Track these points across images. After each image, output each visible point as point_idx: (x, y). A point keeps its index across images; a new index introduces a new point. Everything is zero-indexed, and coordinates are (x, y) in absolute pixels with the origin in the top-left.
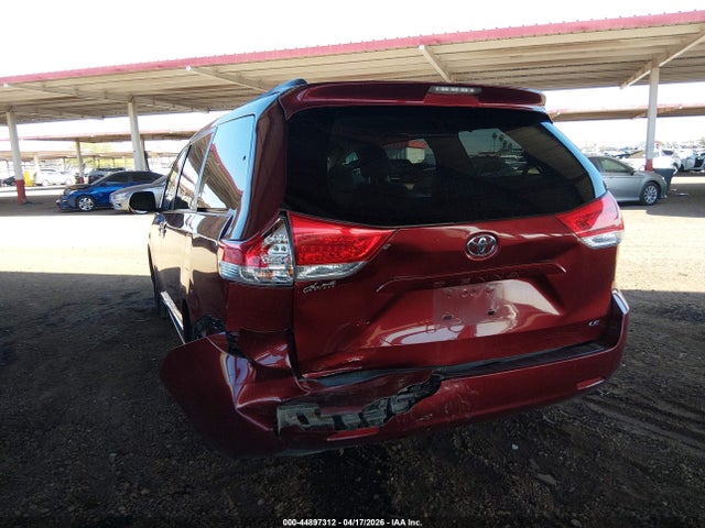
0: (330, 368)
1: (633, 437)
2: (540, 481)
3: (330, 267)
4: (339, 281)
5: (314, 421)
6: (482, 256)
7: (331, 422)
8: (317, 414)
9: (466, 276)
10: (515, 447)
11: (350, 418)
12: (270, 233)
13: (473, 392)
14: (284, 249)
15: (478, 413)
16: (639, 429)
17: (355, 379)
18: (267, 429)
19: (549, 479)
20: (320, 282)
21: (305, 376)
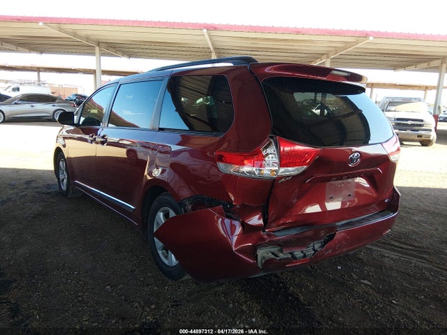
1: (392, 259)
2: (363, 283)
4: (294, 177)
5: (281, 256)
7: (290, 256)
8: (282, 252)
9: (346, 175)
10: (339, 268)
11: (298, 254)
12: (266, 148)
14: (272, 157)
16: (394, 255)
17: (293, 232)
18: (252, 262)
19: (366, 282)
21: (267, 230)
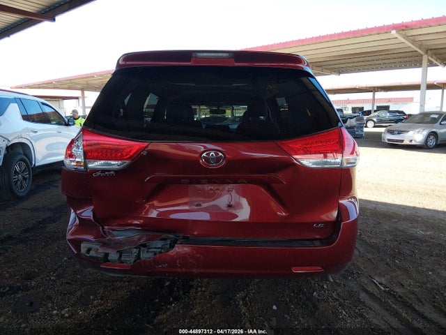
0: (122, 225)
3: (113, 162)
4: (117, 171)
5: (93, 253)
6: (213, 165)
7: (102, 256)
10: (274, 307)
13: (198, 255)
15: (202, 271)
20: (104, 171)
21: (106, 227)
